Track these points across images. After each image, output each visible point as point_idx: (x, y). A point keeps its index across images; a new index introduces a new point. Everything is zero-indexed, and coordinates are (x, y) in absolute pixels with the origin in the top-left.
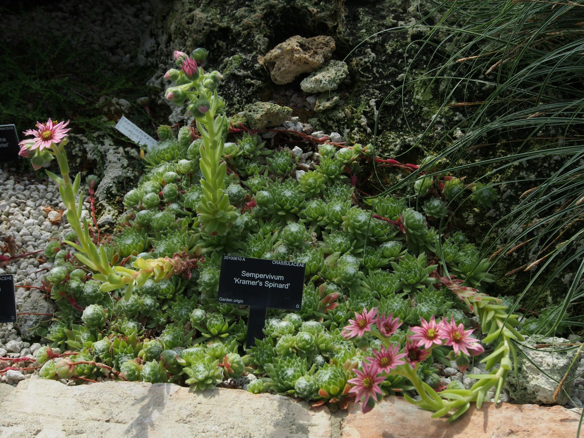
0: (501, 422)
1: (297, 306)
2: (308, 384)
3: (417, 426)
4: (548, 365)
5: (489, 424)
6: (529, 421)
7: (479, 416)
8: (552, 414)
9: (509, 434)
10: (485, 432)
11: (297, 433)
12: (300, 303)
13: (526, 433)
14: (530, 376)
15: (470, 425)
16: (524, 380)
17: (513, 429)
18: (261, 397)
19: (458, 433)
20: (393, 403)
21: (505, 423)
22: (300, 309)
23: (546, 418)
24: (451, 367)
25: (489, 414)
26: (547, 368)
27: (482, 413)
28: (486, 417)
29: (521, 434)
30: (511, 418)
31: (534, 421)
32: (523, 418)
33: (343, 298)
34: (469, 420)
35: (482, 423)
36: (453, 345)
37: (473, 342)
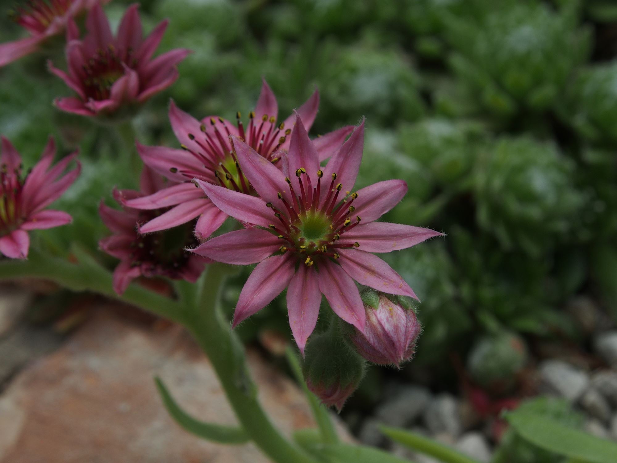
36: (256, 265)
37: (380, 294)
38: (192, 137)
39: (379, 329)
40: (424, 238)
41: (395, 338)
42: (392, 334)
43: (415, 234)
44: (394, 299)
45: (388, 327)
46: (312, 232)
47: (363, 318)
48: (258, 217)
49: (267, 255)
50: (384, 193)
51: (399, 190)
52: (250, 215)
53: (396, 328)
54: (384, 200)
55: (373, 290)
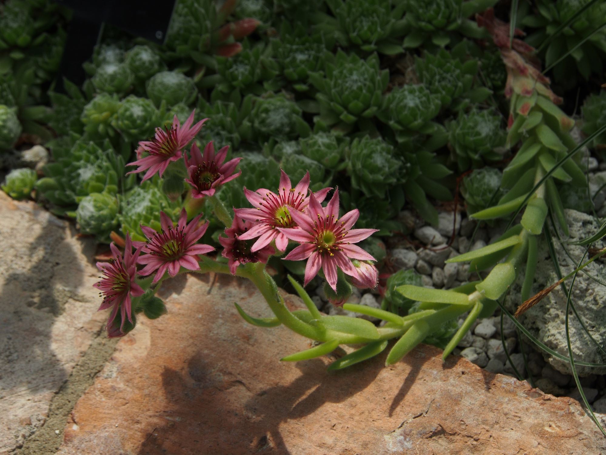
0: (433, 401)
1: (159, 35)
2: (96, 214)
3: (267, 361)
4: (595, 301)
5: (409, 397)
6: (491, 417)
7: (398, 375)
8: (545, 415)
9: (435, 434)
10: (390, 415)
11: (39, 307)
12: (164, 31)
13: (471, 442)
14: (553, 312)
15: (371, 388)
16: (540, 314)
17: (449, 425)
18: (17, 208)
19: (338, 399)
20: (251, 295)
21: (438, 408)
22: (161, 41)
23: (530, 420)
24: (435, 227)
25: (420, 376)
26: (590, 305)
27: (408, 369)
28: (410, 381)
29: (458, 443)
30: (456, 400)
31: (503, 418)
32: (482, 405)
33: (266, 34)
34: (374, 376)
35: (396, 392)
36: (307, 259)
37: (360, 261)
38: (261, 204)
39: (364, 276)
40: (371, 233)
41: (371, 279)
42: (369, 277)
43: (367, 232)
44: (365, 262)
45: (367, 275)
46: (328, 240)
47: (356, 273)
48: (304, 238)
49: (312, 253)
50: (351, 217)
51: (356, 214)
52: (301, 238)
53: (370, 275)
54: (352, 220)
55: (357, 260)
